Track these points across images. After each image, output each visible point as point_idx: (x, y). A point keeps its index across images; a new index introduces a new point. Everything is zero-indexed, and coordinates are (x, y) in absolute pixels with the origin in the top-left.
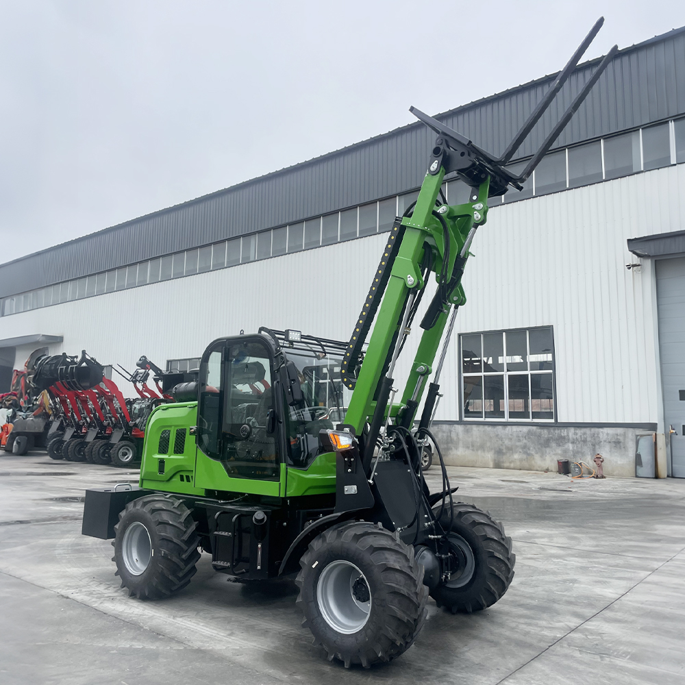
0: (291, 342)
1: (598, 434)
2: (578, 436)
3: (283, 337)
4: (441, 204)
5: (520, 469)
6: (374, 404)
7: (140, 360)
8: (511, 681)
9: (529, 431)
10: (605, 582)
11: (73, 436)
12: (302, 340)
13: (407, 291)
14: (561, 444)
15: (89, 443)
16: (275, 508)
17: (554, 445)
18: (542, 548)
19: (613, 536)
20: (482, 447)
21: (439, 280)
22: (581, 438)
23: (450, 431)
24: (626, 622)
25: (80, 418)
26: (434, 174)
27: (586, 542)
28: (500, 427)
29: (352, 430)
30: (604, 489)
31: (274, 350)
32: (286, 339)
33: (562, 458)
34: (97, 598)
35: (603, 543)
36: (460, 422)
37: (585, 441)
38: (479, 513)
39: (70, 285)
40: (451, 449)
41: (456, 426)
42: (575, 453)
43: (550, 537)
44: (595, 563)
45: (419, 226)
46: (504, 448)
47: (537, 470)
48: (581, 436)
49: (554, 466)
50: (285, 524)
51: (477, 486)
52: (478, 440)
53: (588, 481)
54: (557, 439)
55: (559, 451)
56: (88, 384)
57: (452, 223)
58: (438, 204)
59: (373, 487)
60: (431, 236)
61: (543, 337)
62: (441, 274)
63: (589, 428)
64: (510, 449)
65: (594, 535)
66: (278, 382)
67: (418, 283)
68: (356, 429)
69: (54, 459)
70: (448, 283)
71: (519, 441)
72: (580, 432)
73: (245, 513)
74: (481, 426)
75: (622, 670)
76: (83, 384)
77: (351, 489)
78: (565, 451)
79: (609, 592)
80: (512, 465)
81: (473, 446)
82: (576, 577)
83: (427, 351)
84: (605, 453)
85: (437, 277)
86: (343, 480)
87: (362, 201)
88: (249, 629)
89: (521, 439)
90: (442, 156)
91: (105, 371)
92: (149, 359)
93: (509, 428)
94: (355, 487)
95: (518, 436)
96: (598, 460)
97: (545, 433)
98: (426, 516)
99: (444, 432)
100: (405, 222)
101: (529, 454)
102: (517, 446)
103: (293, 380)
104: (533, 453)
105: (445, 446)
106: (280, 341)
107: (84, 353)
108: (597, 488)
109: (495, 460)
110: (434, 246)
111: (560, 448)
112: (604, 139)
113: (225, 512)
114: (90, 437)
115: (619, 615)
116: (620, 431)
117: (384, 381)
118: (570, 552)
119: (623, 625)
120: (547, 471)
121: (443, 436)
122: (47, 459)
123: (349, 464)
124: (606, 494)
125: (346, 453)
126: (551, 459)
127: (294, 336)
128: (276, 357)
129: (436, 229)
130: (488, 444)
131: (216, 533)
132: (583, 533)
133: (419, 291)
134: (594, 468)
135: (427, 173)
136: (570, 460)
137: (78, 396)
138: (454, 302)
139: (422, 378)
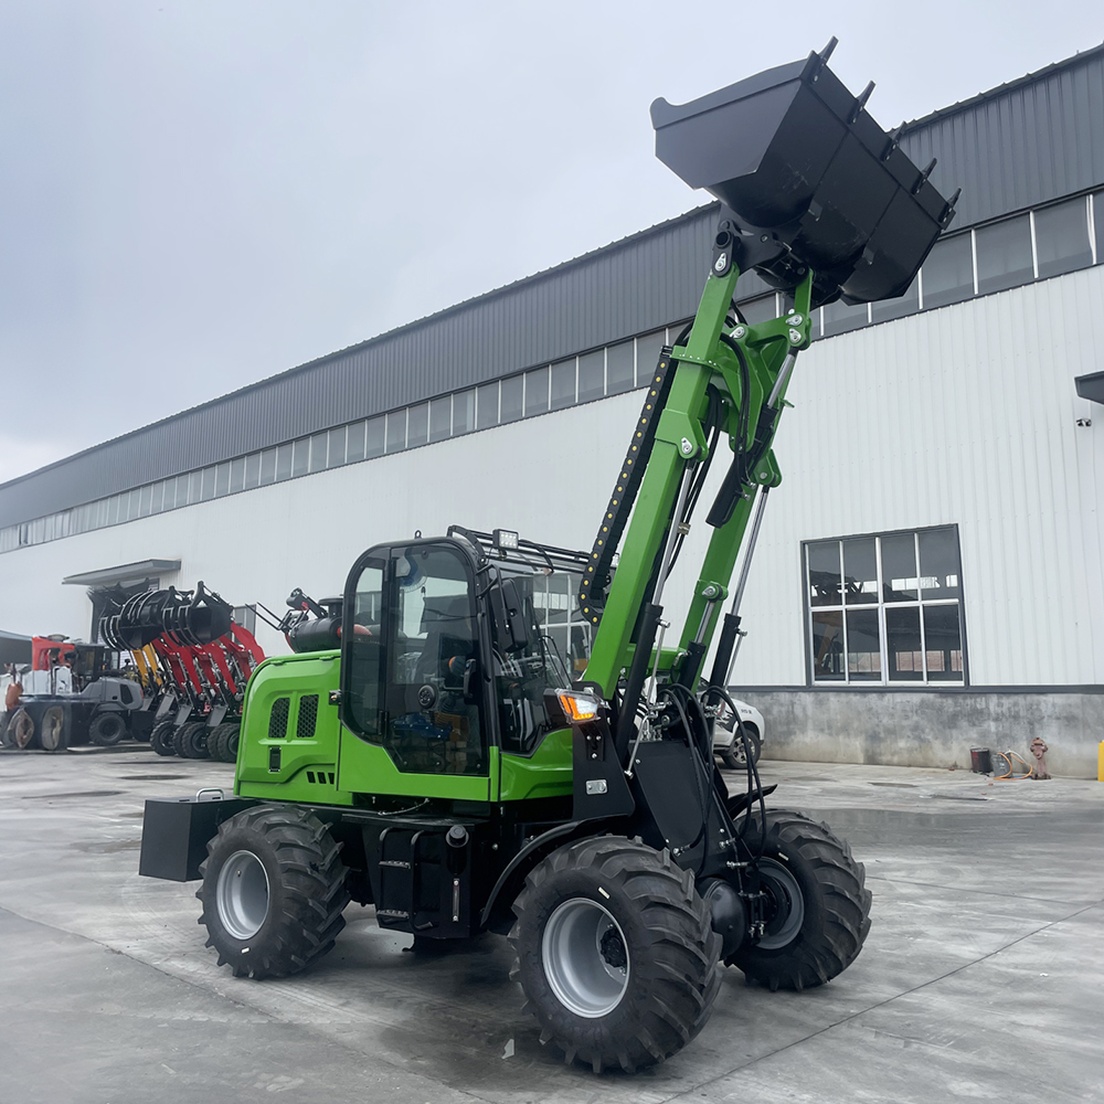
0: (503, 550)
1: (1038, 705)
2: (1005, 709)
3: (491, 542)
4: (735, 324)
5: (910, 766)
6: (632, 648)
7: (292, 595)
8: (746, 1072)
9: (923, 701)
10: (967, 936)
11: (189, 719)
12: (520, 548)
13: (681, 463)
14: (977, 723)
15: (213, 728)
16: (479, 821)
17: (964, 724)
18: (891, 886)
19: (1017, 868)
20: (845, 729)
21: (734, 446)
22: (1010, 712)
23: (793, 704)
24: (975, 994)
25: (200, 690)
26: (722, 274)
27: (969, 876)
28: (874, 695)
29: (598, 690)
30: (1041, 796)
31: (476, 562)
32: (496, 546)
33: (979, 746)
34: (163, 953)
35: (995, 878)
36: (808, 688)
37: (1016, 717)
38: (808, 824)
39: (191, 479)
40: (795, 733)
41: (802, 694)
42: (1001, 738)
43: (911, 869)
44: (967, 908)
45: (699, 359)
46: (881, 730)
47: (938, 767)
48: (1009, 709)
49: (965, 759)
50: (496, 846)
51: (826, 792)
52: (839, 717)
53: (1020, 783)
54: (969, 715)
55: (973, 733)
56: (208, 635)
57: (755, 354)
58: (730, 323)
59: (633, 782)
60: (720, 375)
61: (941, 545)
62: (738, 435)
63: (1022, 696)
64: (891, 732)
65: (987, 867)
66: (483, 615)
67: (699, 451)
68: (604, 688)
69: (162, 755)
70: (748, 450)
71: (907, 717)
72: (1007, 701)
73: (432, 830)
74: (843, 695)
75: (932, 1060)
76: (200, 636)
77: (598, 786)
78: (984, 735)
79: (967, 951)
80: (896, 759)
81: (830, 727)
82: (923, 928)
83: (719, 562)
84: (1050, 737)
85: (731, 441)
86: (584, 772)
87: (642, 330)
88: (374, 998)
89: (910, 714)
90: (731, 247)
91: (234, 614)
92: (306, 593)
93: (889, 696)
94: (604, 782)
95: (904, 711)
96: (1038, 748)
97: (949, 702)
98: (722, 830)
99: (782, 705)
100: (678, 353)
101: (922, 740)
102: (903, 727)
103: (513, 610)
104: (930, 737)
105: (785, 728)
106: (485, 549)
107: (201, 585)
108: (1028, 794)
109: (867, 751)
110: (725, 391)
111: (975, 729)
112: (1034, 211)
113: (396, 830)
114: (215, 720)
115: (968, 984)
116: (1075, 698)
117: (647, 609)
118: (933, 891)
119: (966, 998)
120: (954, 767)
121: (780, 711)
122: (152, 755)
123: (594, 746)
124: (1039, 805)
125: (588, 727)
126: (960, 748)
127: (507, 540)
128: (478, 574)
129: (727, 364)
130: (856, 725)
131: (381, 863)
132: (970, 863)
133: (702, 464)
134: (1032, 763)
135: (711, 273)
136: (991, 749)
137: (195, 654)
138: (762, 482)
139: (712, 605)
